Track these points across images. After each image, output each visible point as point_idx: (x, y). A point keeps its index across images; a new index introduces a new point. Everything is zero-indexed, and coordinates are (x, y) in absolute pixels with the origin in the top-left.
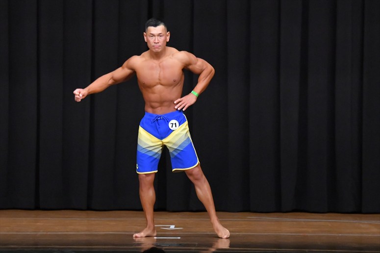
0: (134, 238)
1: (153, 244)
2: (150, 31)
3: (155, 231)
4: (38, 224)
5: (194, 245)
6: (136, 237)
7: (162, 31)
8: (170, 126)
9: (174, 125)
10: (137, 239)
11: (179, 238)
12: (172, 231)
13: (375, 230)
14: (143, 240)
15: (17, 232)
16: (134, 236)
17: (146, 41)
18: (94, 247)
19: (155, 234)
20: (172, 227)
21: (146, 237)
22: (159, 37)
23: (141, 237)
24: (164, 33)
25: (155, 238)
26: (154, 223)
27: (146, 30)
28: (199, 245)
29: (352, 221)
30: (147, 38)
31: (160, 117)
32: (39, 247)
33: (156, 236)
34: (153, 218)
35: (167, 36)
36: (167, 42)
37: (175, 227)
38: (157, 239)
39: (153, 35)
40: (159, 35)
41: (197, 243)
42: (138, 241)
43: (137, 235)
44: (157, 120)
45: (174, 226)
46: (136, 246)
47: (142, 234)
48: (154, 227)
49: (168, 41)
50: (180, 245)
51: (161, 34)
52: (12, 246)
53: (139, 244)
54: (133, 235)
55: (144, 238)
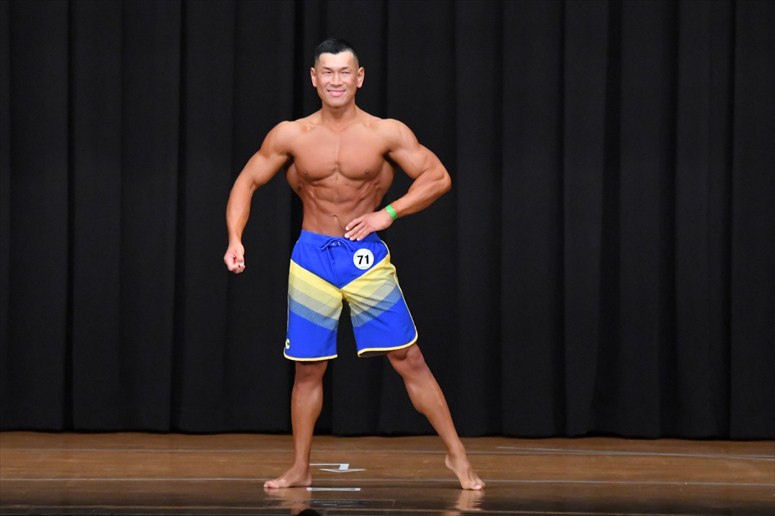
0: (266, 490)
1: (305, 502)
2: (324, 63)
3: (310, 475)
4: (71, 460)
5: (388, 505)
6: (269, 488)
7: (349, 63)
8: (356, 260)
9: (364, 260)
10: (272, 492)
11: (358, 489)
12: (344, 474)
13: (756, 474)
14: (283, 494)
15: (26, 477)
16: (266, 486)
17: (314, 85)
18: (183, 508)
19: (309, 482)
20: (344, 467)
21: (291, 487)
22: (341, 75)
23: (281, 488)
24: (351, 67)
25: (309, 489)
26: (308, 460)
27: (317, 62)
28: (399, 505)
29: (709, 456)
30: (318, 80)
31: (336, 241)
32: (71, 507)
33: (311, 486)
34: (310, 449)
35: (359, 75)
36: (358, 89)
37: (350, 467)
38: (313, 492)
39: (330, 71)
40: (342, 71)
41: (394, 501)
42: (274, 496)
43: (273, 483)
44: (329, 247)
45: (347, 465)
46: (269, 505)
47: (282, 482)
48: (308, 467)
49: (360, 85)
50: (361, 503)
51: (345, 68)
52: (18, 506)
53: (278, 502)
54: (263, 484)
55: (286, 490)
